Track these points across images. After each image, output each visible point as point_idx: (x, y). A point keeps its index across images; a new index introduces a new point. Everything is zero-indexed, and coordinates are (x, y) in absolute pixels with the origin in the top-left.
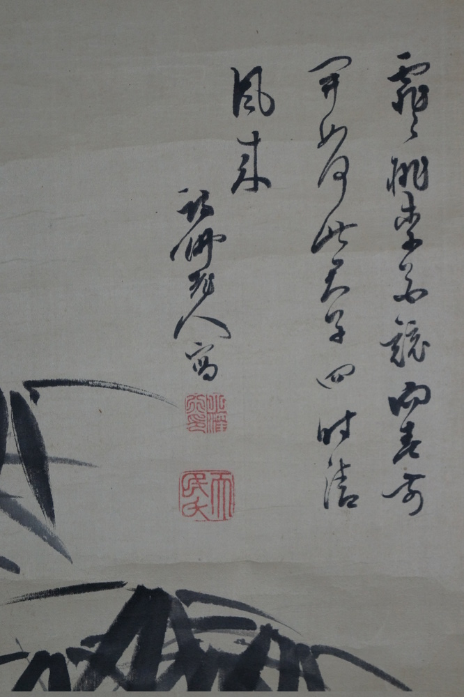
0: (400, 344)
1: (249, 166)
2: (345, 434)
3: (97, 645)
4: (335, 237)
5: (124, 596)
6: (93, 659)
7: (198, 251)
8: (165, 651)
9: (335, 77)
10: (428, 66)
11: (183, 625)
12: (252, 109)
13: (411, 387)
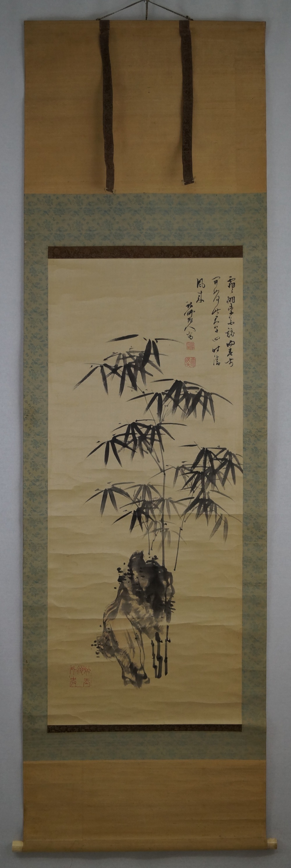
0: (229, 333)
1: (200, 298)
2: (218, 351)
3: (168, 392)
4: (217, 312)
5: (173, 382)
6: (167, 394)
7: (190, 314)
8: (181, 393)
9: (217, 281)
10: (235, 279)
11: (185, 388)
12: (201, 287)
13: (231, 341)
